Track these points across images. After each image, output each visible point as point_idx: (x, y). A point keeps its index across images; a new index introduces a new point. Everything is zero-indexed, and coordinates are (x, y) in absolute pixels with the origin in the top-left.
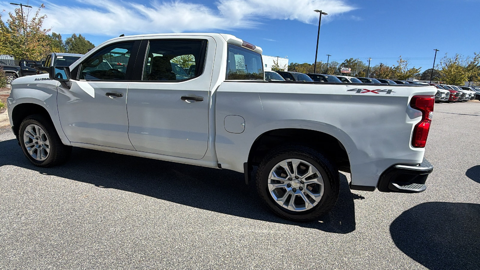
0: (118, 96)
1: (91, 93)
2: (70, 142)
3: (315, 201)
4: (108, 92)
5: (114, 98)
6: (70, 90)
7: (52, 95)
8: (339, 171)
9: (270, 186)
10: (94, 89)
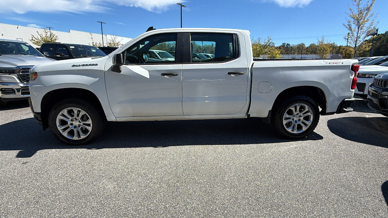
0: (175, 75)
1: (146, 74)
2: (116, 118)
3: (308, 125)
4: (163, 73)
5: (169, 77)
6: (121, 73)
7: (98, 79)
8: (319, 107)
9: (284, 122)
10: (148, 72)
